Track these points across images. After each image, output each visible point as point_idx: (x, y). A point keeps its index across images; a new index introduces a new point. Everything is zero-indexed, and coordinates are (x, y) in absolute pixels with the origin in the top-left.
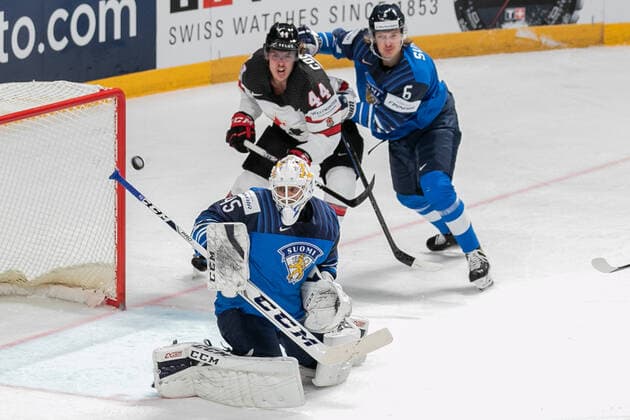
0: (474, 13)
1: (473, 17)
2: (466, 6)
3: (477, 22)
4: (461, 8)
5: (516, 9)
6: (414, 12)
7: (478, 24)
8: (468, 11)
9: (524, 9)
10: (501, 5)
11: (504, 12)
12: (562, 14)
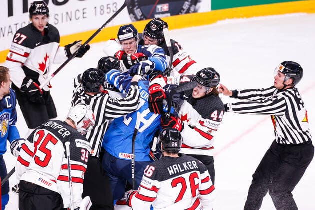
0: (139, 10)
1: (138, 13)
2: (134, 6)
3: (140, 15)
4: (131, 8)
5: (163, 5)
6: (104, 13)
7: (141, 16)
8: (135, 9)
9: (168, 5)
10: (154, 4)
11: (156, 8)
12: (191, 6)
